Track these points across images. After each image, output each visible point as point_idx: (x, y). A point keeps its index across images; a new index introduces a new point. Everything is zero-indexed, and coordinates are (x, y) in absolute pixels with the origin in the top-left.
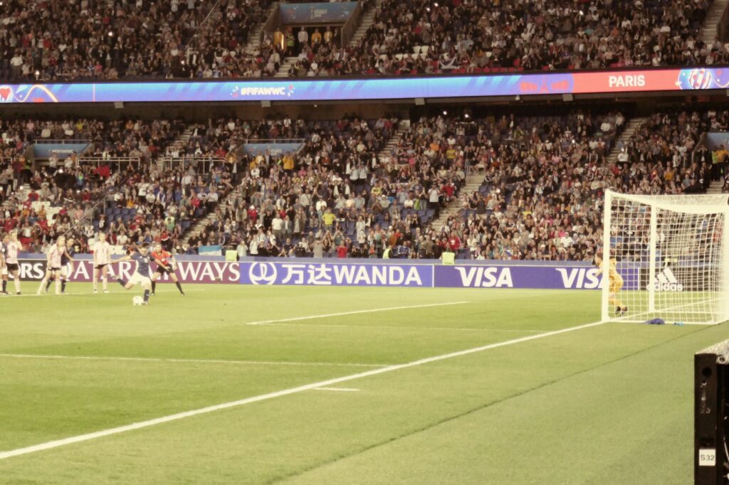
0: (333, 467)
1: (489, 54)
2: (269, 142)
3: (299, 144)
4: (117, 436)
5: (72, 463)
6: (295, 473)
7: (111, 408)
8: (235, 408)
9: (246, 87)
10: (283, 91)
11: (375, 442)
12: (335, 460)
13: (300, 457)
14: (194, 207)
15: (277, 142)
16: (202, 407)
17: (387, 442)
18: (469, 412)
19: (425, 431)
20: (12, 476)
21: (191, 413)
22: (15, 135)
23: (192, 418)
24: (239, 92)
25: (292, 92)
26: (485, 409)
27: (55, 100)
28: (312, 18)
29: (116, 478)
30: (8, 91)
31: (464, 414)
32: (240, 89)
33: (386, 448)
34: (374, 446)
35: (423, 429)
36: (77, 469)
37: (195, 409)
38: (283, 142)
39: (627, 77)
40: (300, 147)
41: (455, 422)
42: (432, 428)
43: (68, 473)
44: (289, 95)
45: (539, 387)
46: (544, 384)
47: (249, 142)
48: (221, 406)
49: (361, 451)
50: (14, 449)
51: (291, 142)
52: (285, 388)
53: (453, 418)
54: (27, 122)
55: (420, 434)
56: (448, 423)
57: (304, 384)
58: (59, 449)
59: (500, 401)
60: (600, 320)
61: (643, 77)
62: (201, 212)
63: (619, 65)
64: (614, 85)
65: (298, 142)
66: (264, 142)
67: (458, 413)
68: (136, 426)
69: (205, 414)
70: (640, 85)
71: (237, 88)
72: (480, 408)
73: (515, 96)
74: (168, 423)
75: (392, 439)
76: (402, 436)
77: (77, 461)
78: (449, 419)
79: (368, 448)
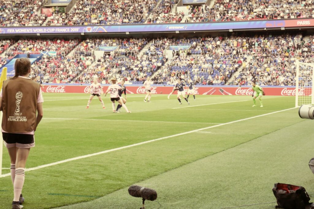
0: (203, 160)
1: (255, 14)
2: (178, 45)
3: (189, 46)
4: (128, 149)
5: (113, 158)
6: (190, 163)
7: (126, 138)
8: (168, 139)
9: (171, 26)
10: (183, 27)
11: (218, 151)
12: (204, 158)
13: (192, 157)
14: (153, 68)
15: (181, 45)
16: (157, 138)
17: (222, 151)
18: (250, 140)
19: (235, 147)
20: (93, 163)
21: (153, 140)
22: (93, 43)
23: (154, 142)
24: (168, 28)
25: (186, 28)
26: (256, 139)
27: (106, 31)
28: (193, 2)
29: (128, 164)
30: (90, 28)
31: (249, 141)
32: (169, 27)
33: (221, 153)
34: (217, 153)
35: (234, 147)
36: (115, 160)
37: (155, 139)
38: (183, 45)
39: (304, 21)
40: (189, 47)
41: (245, 144)
42: (237, 146)
43: (112, 162)
44: (185, 29)
45: (275, 131)
46: (276, 130)
47: (172, 45)
48: (164, 138)
49: (213, 155)
50: (93, 153)
51: (186, 45)
52: (185, 132)
53: (245, 143)
54: (97, 39)
55: (234, 148)
56: (243, 144)
57: (192, 130)
58: (109, 153)
59: (261, 136)
60: (295, 107)
61: (309, 21)
62: (155, 70)
63: (301, 17)
64: (299, 24)
65: (189, 45)
66: (177, 45)
67: (246, 141)
68: (135, 145)
69: (158, 141)
70: (308, 24)
71: (168, 27)
72: (254, 139)
73: (264, 28)
74: (146, 144)
75: (223, 150)
76: (227, 149)
77: (114, 157)
78: (243, 143)
79: (215, 154)
